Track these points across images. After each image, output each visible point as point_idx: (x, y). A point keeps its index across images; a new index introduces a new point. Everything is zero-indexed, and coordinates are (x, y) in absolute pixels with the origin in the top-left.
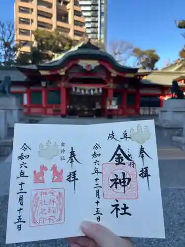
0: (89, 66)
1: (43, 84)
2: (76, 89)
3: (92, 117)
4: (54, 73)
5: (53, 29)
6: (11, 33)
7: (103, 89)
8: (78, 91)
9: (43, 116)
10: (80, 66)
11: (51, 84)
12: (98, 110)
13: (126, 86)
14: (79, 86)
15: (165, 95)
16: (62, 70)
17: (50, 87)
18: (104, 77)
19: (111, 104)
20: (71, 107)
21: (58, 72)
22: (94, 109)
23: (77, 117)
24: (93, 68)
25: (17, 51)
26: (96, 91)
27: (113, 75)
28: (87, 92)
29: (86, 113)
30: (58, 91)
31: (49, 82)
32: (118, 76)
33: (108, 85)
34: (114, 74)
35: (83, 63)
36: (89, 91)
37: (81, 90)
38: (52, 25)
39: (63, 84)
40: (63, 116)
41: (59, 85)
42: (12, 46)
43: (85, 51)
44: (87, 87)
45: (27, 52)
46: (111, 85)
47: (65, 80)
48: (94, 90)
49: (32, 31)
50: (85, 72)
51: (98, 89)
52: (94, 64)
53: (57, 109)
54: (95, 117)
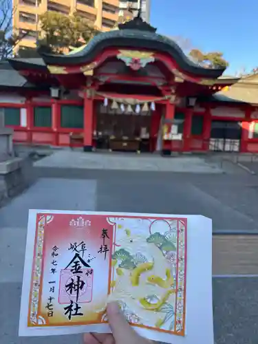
0: (136, 62)
1: (54, 93)
2: (110, 102)
3: (135, 151)
4: (74, 71)
5: (71, 14)
6: (5, 15)
7: (157, 105)
8: (114, 106)
9: (52, 146)
10: (120, 60)
11: (66, 93)
12: (144, 140)
13: (193, 102)
14: (117, 98)
15: (250, 121)
16: (88, 66)
17: (65, 98)
18: (159, 84)
19: (169, 131)
20: (100, 133)
21: (82, 69)
22: (138, 139)
23: (110, 150)
24: (143, 66)
25: (15, 45)
26: (146, 108)
27: (177, 79)
28: (130, 109)
29: (125, 144)
30: (80, 104)
31: (63, 89)
32: (185, 82)
33: (166, 97)
34: (180, 78)
35: (126, 56)
36: (134, 107)
37: (119, 104)
38: (69, 8)
39: (88, 93)
40: (88, 149)
41: (81, 95)
42: (7, 37)
43: (131, 33)
44: (130, 100)
45: (31, 48)
46: (172, 98)
47: (93, 85)
48: (142, 105)
49: (38, 16)
50: (129, 72)
51: (149, 104)
52: (146, 58)
53: (76, 137)
54: (139, 152)
